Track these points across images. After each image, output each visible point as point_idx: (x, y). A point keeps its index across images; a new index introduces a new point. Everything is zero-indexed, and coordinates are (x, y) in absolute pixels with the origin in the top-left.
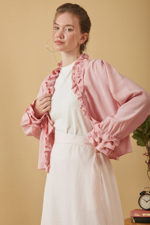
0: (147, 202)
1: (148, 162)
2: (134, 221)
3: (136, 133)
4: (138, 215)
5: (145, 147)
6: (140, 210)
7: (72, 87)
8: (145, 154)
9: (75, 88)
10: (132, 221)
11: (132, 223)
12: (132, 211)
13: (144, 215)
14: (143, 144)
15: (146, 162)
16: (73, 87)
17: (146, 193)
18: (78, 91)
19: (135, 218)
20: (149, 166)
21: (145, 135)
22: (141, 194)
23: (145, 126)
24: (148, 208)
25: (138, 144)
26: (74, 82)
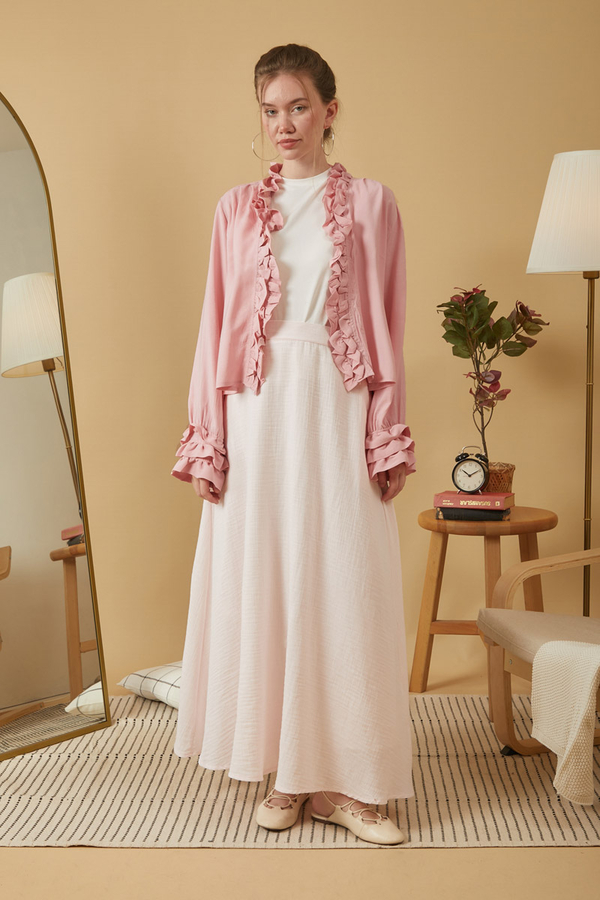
0: (470, 476)
1: (474, 391)
2: (441, 517)
3: (452, 328)
4: (451, 504)
5: (470, 361)
6: (455, 493)
7: (324, 223)
8: (469, 375)
9: (331, 226)
10: (438, 515)
11: (438, 519)
12: (437, 495)
13: (463, 503)
14: (467, 353)
15: (471, 392)
16: (327, 224)
17: (470, 457)
18: (336, 232)
19: (442, 509)
20: (476, 400)
21: (470, 333)
22: (457, 460)
23: (472, 315)
24: (472, 489)
25: (456, 353)
26: (330, 212)
